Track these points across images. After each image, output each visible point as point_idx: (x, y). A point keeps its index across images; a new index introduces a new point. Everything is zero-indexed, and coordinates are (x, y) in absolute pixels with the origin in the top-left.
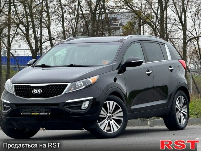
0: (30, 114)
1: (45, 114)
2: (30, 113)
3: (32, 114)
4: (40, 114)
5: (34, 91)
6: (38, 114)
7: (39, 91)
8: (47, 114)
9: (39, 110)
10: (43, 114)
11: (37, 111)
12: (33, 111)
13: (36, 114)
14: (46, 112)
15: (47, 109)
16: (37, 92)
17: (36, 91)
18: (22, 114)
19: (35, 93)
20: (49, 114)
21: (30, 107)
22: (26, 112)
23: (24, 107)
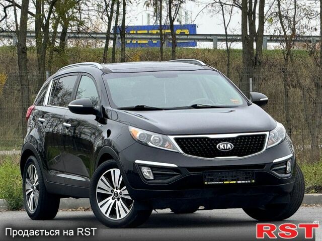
0: (220, 183)
1: (247, 182)
2: (220, 181)
3: (225, 182)
4: (239, 182)
5: (221, 146)
6: (235, 182)
7: (229, 146)
8: (249, 181)
9: (235, 176)
10: (243, 182)
11: (231, 178)
12: (225, 178)
13: (231, 182)
14: (246, 179)
15: (249, 173)
16: (226, 148)
17: (224, 146)
18: (206, 183)
19: (222, 149)
20: (253, 181)
21: (219, 172)
22: (212, 180)
23: (209, 172)
